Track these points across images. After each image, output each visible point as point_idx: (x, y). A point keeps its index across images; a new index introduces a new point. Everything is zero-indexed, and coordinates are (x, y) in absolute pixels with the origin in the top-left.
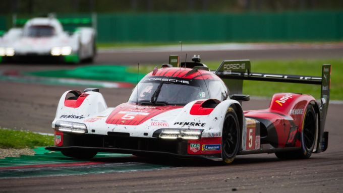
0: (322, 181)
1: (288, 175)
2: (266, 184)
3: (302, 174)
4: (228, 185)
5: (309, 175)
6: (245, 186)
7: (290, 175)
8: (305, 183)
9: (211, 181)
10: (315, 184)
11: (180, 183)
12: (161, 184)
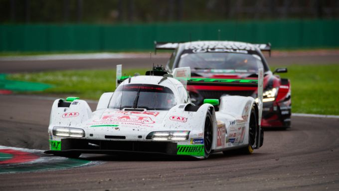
0: (190, 184)
1: (157, 178)
2: (137, 186)
3: (171, 177)
4: (102, 187)
5: (178, 178)
6: (117, 187)
7: (160, 178)
8: (173, 185)
9: (85, 183)
10: (183, 186)
11: (56, 184)
12: (38, 185)
